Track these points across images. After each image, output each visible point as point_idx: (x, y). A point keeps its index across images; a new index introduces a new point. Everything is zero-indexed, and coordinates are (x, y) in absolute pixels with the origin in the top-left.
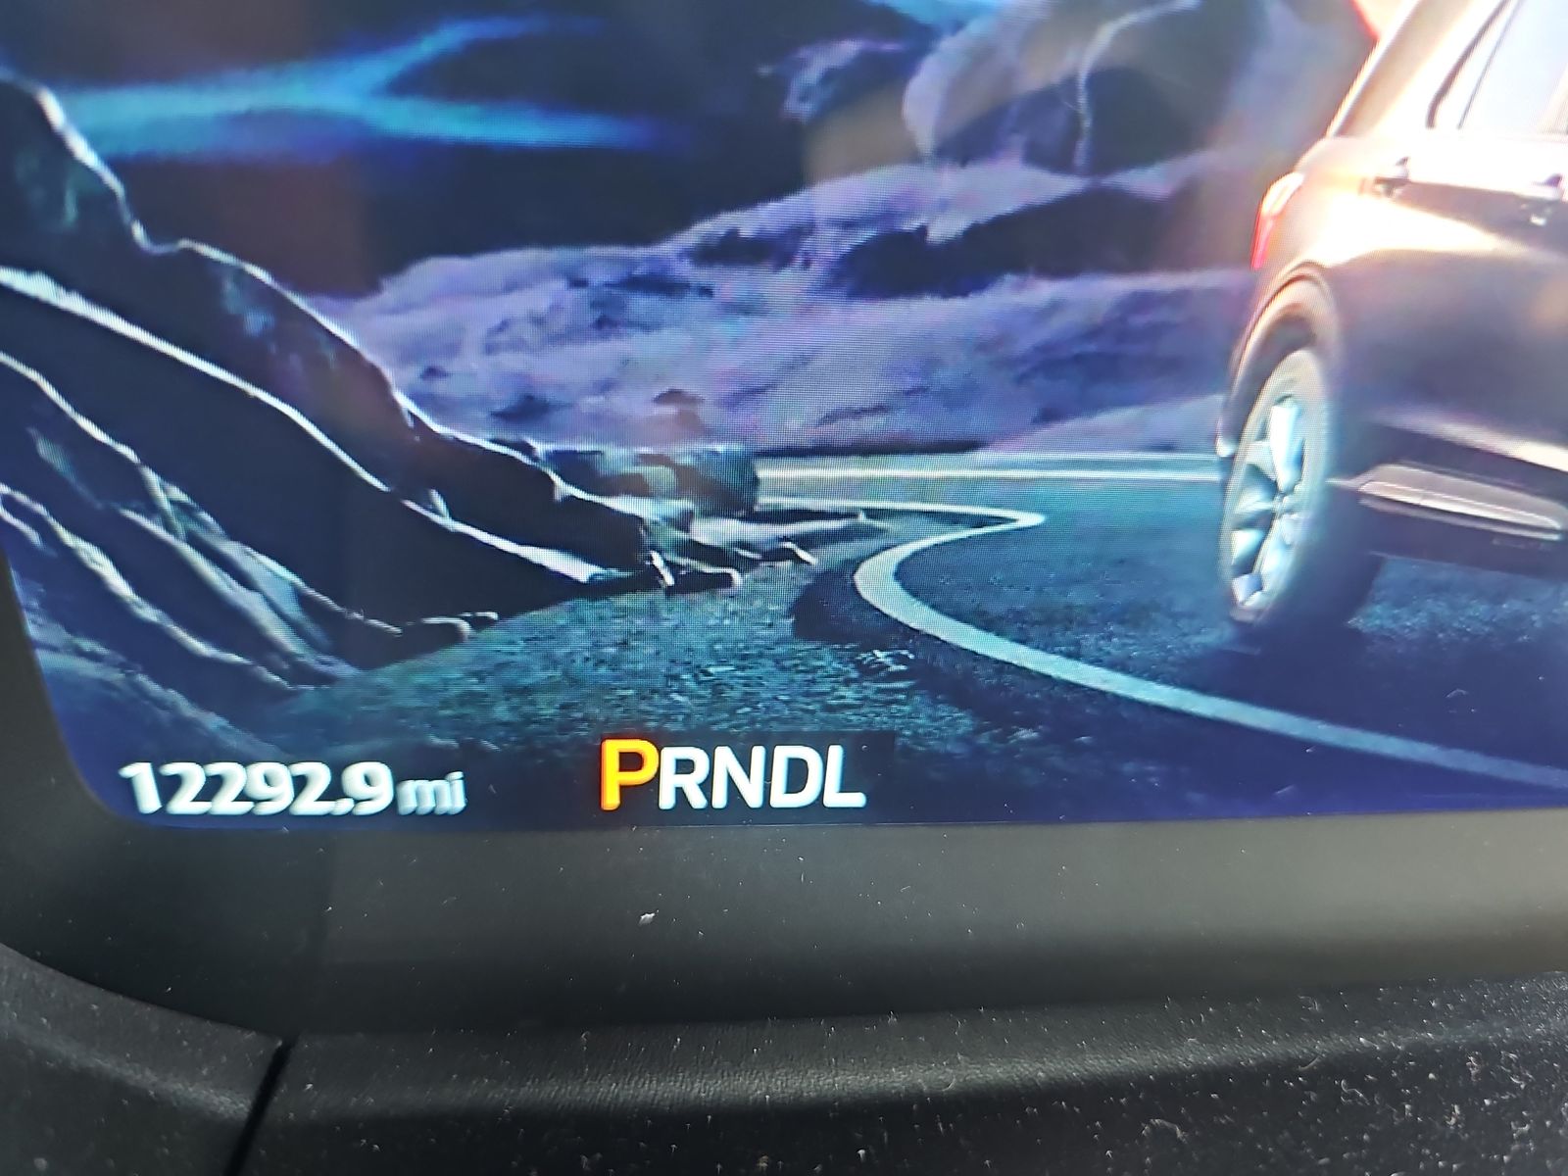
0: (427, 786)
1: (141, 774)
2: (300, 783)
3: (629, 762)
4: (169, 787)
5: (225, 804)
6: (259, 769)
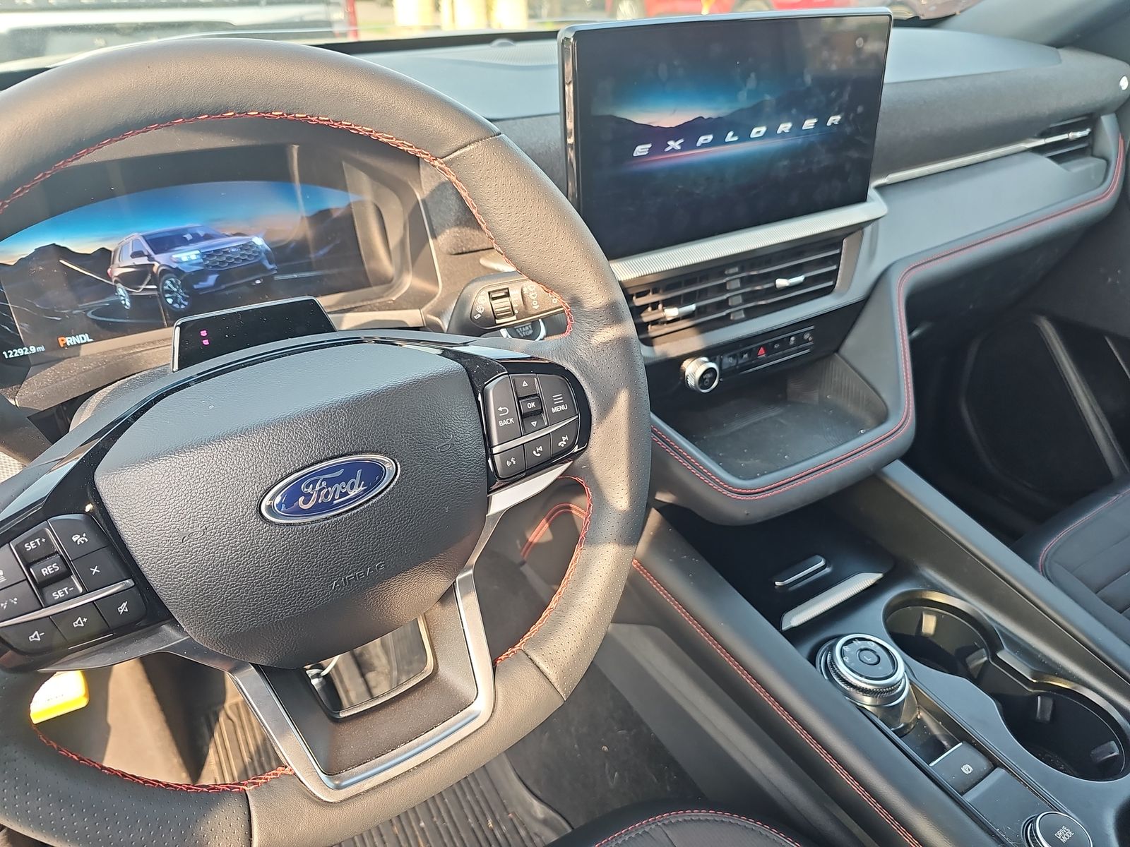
0: (39, 348)
1: (4, 353)
2: (24, 351)
3: (63, 340)
4: (8, 354)
5: (16, 355)
6: (19, 349)
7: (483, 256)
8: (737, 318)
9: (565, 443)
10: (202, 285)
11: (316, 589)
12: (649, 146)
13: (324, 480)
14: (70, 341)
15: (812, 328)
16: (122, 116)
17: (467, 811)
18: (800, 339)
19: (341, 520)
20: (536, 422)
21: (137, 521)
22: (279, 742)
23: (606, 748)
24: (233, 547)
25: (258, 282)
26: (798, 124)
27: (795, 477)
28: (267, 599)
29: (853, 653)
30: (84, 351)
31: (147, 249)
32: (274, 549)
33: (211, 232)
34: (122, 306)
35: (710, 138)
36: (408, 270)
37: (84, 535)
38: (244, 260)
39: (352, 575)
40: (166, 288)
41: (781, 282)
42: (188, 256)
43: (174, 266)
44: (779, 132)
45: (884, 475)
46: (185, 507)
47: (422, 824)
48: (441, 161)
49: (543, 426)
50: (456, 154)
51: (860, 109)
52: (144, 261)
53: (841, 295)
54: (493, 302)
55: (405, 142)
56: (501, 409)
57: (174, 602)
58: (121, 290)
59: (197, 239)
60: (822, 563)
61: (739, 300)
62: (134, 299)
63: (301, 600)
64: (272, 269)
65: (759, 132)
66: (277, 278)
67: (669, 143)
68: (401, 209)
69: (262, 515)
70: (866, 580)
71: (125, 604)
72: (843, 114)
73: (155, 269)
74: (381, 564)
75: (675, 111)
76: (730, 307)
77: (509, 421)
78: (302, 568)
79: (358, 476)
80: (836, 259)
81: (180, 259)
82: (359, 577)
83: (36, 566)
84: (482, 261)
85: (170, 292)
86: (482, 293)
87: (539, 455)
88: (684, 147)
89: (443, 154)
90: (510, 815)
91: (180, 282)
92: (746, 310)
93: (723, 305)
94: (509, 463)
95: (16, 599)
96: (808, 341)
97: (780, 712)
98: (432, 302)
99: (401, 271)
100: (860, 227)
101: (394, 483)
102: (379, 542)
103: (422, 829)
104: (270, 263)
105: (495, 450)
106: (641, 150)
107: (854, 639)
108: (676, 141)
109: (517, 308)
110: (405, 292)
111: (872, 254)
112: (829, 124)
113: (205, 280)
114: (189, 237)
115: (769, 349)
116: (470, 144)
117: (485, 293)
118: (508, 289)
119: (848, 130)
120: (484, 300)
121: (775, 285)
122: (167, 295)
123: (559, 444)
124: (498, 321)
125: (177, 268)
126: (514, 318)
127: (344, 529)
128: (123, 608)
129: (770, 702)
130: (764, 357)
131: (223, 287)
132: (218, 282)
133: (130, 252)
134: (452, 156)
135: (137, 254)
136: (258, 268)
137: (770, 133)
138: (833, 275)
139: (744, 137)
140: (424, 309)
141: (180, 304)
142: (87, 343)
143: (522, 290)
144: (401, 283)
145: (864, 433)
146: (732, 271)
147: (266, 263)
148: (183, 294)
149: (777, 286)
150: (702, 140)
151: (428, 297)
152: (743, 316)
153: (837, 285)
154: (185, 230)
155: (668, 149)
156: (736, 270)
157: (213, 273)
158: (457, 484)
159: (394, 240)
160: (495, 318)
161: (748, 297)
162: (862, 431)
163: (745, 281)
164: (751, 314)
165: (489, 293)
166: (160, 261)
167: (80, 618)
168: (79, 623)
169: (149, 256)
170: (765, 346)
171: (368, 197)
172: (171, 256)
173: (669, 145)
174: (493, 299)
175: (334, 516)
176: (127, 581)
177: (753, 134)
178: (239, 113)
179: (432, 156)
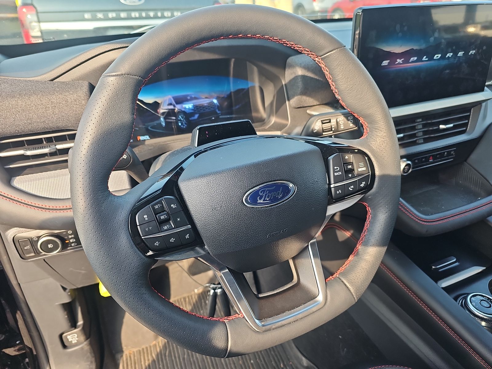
3: (139, 138)
7: (308, 109)
8: (420, 142)
9: (363, 185)
10: (193, 118)
11: (261, 237)
12: (389, 61)
13: (268, 190)
14: (142, 138)
15: (455, 149)
16: (205, 34)
17: (271, 358)
18: (449, 154)
19: (273, 208)
20: (351, 175)
21: (195, 201)
22: (239, 303)
23: (341, 337)
24: (231, 215)
25: (213, 118)
26: (455, 53)
27: (450, 216)
28: (242, 239)
29: (476, 301)
30: (147, 143)
31: (174, 102)
32: (247, 217)
33: (197, 96)
34: (162, 125)
35: (416, 58)
36: (273, 116)
37: (175, 205)
38: (209, 109)
39: (275, 233)
40: (179, 119)
41: (442, 127)
42: (188, 106)
43: (183, 110)
44: (447, 57)
45: (488, 221)
46: (214, 197)
47: (252, 361)
48: (320, 58)
49: (354, 176)
50: (327, 54)
51: (484, 48)
52: (172, 107)
53: (470, 134)
54: (323, 125)
55: (306, 49)
56: (335, 168)
57: (206, 236)
58: (162, 119)
59: (192, 99)
60: (455, 260)
61: (421, 134)
62: (166, 123)
63: (255, 241)
64: (219, 113)
65: (437, 57)
66: (221, 117)
67: (397, 60)
68: (274, 89)
69: (243, 203)
70: (477, 270)
71: (188, 235)
72: (476, 50)
73: (176, 111)
74: (286, 230)
75: (401, 46)
76: (417, 137)
77: (339, 173)
78: (257, 227)
79: (281, 190)
80: (467, 118)
81: (185, 107)
82: (278, 234)
83: (159, 215)
84: (308, 111)
85: (180, 120)
86: (318, 121)
87: (352, 189)
88: (404, 62)
89: (322, 55)
90: (291, 363)
91: (184, 117)
92: (424, 139)
93: (414, 136)
94: (338, 192)
95: (151, 228)
96: (452, 155)
97: (442, 324)
98: (285, 128)
99: (269, 117)
100: (479, 103)
101: (294, 195)
102: (287, 220)
103: (252, 364)
104: (219, 110)
105: (332, 186)
106: (385, 63)
107: (477, 295)
108: (400, 59)
109: (333, 128)
110: (272, 125)
111: (485, 117)
112: (470, 54)
113: (194, 116)
114: (189, 98)
115: (435, 157)
116: (334, 50)
117: (319, 121)
118: (330, 119)
119: (478, 57)
120: (319, 124)
121: (439, 128)
122: (179, 122)
123: (361, 185)
124: (324, 134)
125: (184, 111)
126: (332, 132)
127: (274, 212)
128: (187, 236)
129: (437, 319)
130: (432, 161)
131: (200, 119)
132: (199, 117)
133: (167, 104)
134: (325, 55)
135: (170, 104)
136: (214, 113)
137: (443, 58)
138: (466, 125)
139: (431, 58)
140: (282, 131)
141: (184, 126)
142: (148, 139)
143: (337, 121)
144: (269, 121)
145: (480, 199)
146: (418, 120)
147: (217, 110)
148: (185, 122)
149: (440, 128)
150: (412, 59)
151: (285, 126)
152: (422, 141)
153: (468, 129)
154: (188, 95)
155: (396, 63)
156: (421, 120)
157: (197, 113)
158: (318, 199)
159: (267, 103)
160: (323, 132)
161: (425, 133)
162: (479, 198)
163: (424, 126)
164: (426, 141)
165: (322, 121)
166: (178, 108)
167: (172, 238)
168: (172, 240)
169: (174, 106)
170: (432, 156)
171: (257, 85)
172: (182, 106)
173: (397, 61)
174: (323, 123)
175: (270, 206)
176: (189, 226)
177: (435, 58)
178: (244, 35)
179: (316, 56)
